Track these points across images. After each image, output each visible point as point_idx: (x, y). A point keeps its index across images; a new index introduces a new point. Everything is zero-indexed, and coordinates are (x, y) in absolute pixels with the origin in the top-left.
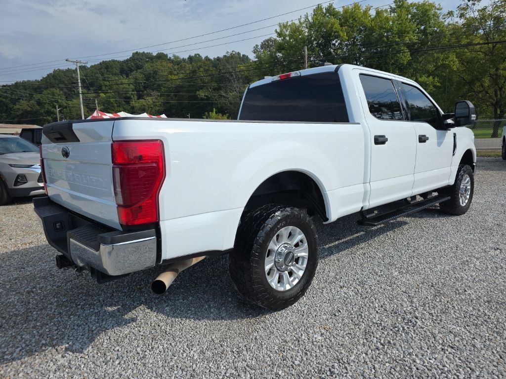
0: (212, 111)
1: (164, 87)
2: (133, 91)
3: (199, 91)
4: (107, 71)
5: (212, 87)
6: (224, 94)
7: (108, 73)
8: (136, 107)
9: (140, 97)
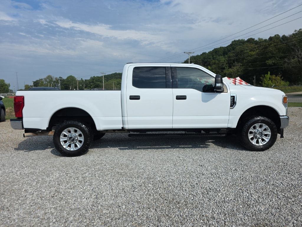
0: (267, 74)
1: (246, 60)
2: (227, 64)
3: (268, 60)
4: (216, 54)
5: (279, 57)
6: (287, 61)
7: (216, 55)
8: (227, 73)
9: (230, 67)
